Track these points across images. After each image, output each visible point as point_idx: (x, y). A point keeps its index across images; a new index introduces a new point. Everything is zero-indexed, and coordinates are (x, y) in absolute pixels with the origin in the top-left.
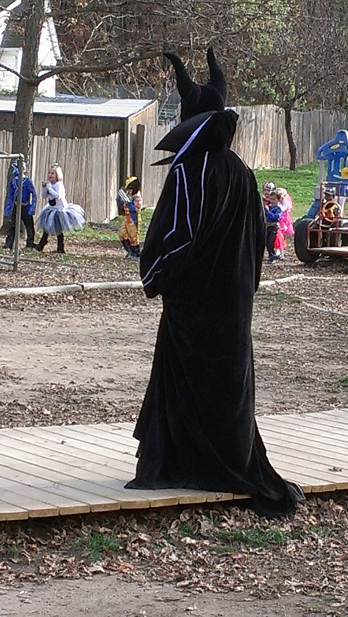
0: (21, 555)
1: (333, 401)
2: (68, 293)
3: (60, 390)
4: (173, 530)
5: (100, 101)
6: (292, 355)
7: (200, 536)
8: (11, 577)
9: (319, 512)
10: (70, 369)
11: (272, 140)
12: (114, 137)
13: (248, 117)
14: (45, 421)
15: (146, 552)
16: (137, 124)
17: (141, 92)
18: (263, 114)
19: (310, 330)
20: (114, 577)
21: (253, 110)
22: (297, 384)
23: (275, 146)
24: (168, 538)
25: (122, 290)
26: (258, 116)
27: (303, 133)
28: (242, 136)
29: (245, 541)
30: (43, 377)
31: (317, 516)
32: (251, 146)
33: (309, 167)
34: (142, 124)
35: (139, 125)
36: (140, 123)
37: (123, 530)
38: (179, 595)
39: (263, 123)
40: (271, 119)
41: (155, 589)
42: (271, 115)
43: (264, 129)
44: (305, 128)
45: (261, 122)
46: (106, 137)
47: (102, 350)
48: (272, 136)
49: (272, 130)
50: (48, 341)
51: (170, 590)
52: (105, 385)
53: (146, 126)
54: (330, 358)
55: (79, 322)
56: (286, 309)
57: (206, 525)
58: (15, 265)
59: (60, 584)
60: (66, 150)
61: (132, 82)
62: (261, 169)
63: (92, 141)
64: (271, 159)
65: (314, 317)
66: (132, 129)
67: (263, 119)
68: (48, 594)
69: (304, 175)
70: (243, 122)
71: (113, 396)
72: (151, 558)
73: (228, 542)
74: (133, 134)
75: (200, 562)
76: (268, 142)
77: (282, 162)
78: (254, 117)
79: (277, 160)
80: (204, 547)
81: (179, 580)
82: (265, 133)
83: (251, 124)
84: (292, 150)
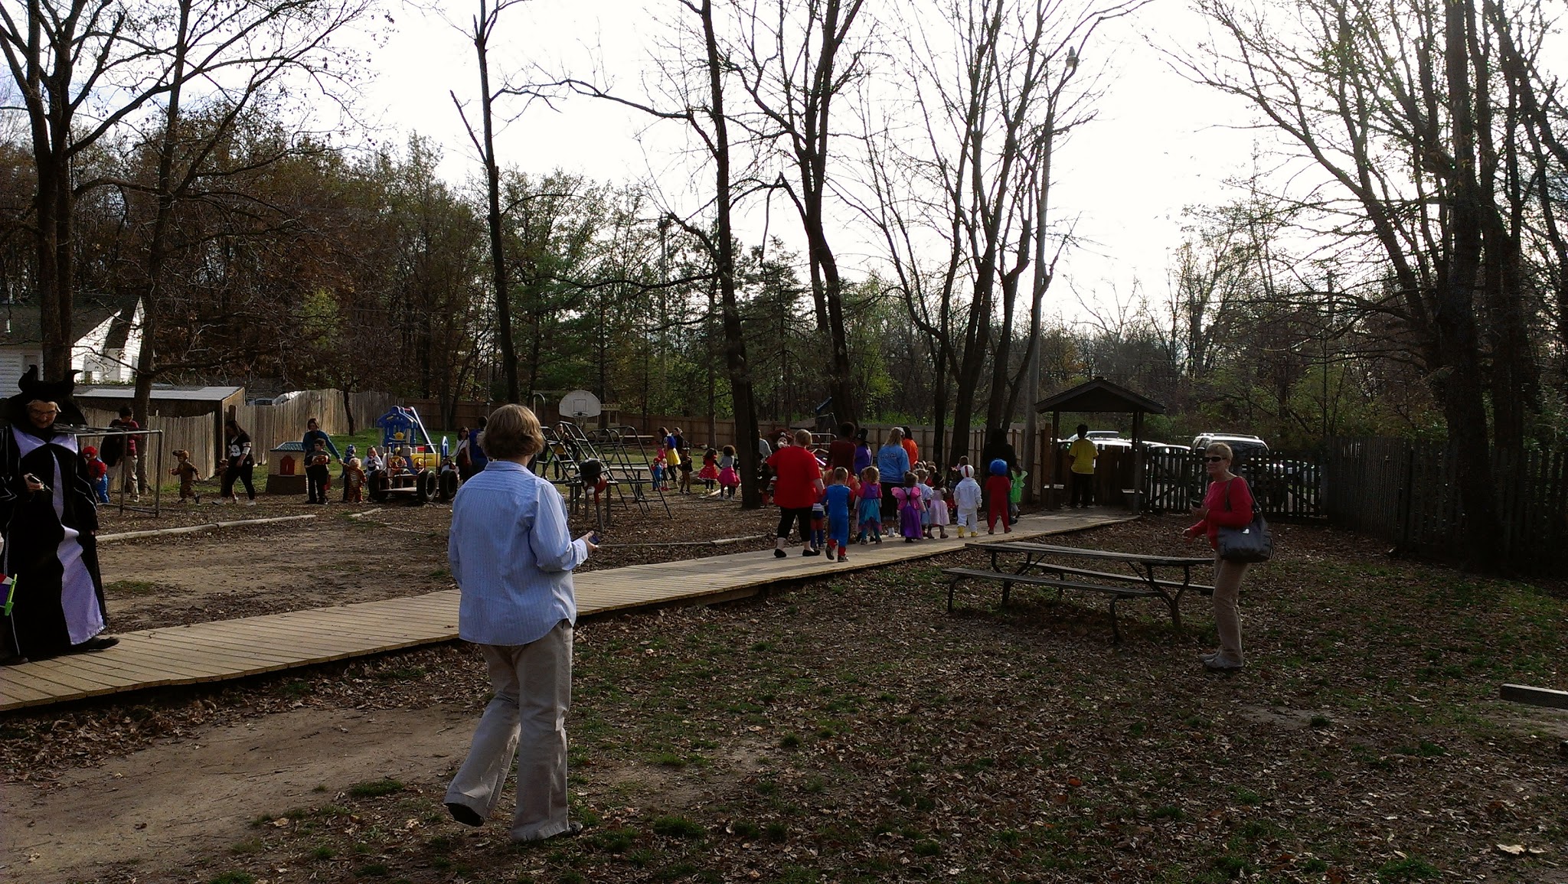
0: (241, 702)
1: (428, 588)
2: (208, 530)
3: (226, 597)
4: (346, 675)
5: (197, 389)
6: (390, 561)
7: (364, 677)
8: (238, 716)
9: (442, 655)
10: (229, 583)
11: (334, 413)
12: (211, 415)
13: (315, 398)
14: (222, 618)
15: (330, 691)
16: (229, 405)
18: (327, 396)
19: (397, 544)
20: (311, 709)
21: (319, 393)
22: (400, 580)
23: (337, 418)
24: (344, 681)
25: (249, 526)
26: (323, 397)
27: (357, 408)
29: (397, 677)
30: (210, 589)
31: (441, 658)
33: (361, 433)
34: (233, 406)
36: (231, 405)
37: (310, 678)
38: (360, 714)
39: (327, 402)
40: (333, 399)
41: (343, 712)
42: (333, 396)
43: (328, 406)
44: (359, 404)
45: (325, 401)
46: (205, 416)
47: (248, 568)
48: (334, 411)
49: (334, 407)
50: (204, 564)
51: (352, 712)
52: (259, 591)
53: (236, 407)
54: (418, 561)
55: (223, 550)
56: (376, 532)
57: (367, 669)
58: (157, 513)
59: (274, 717)
61: (222, 373)
63: (194, 419)
64: (334, 428)
65: (399, 536)
66: (225, 408)
68: (267, 723)
69: (361, 439)
70: (311, 402)
71: (267, 597)
72: (334, 694)
73: (386, 679)
75: (369, 693)
76: (331, 416)
77: (342, 430)
78: (320, 398)
79: (338, 429)
80: (368, 684)
81: (356, 705)
82: (329, 409)
83: (317, 403)
84: (350, 420)
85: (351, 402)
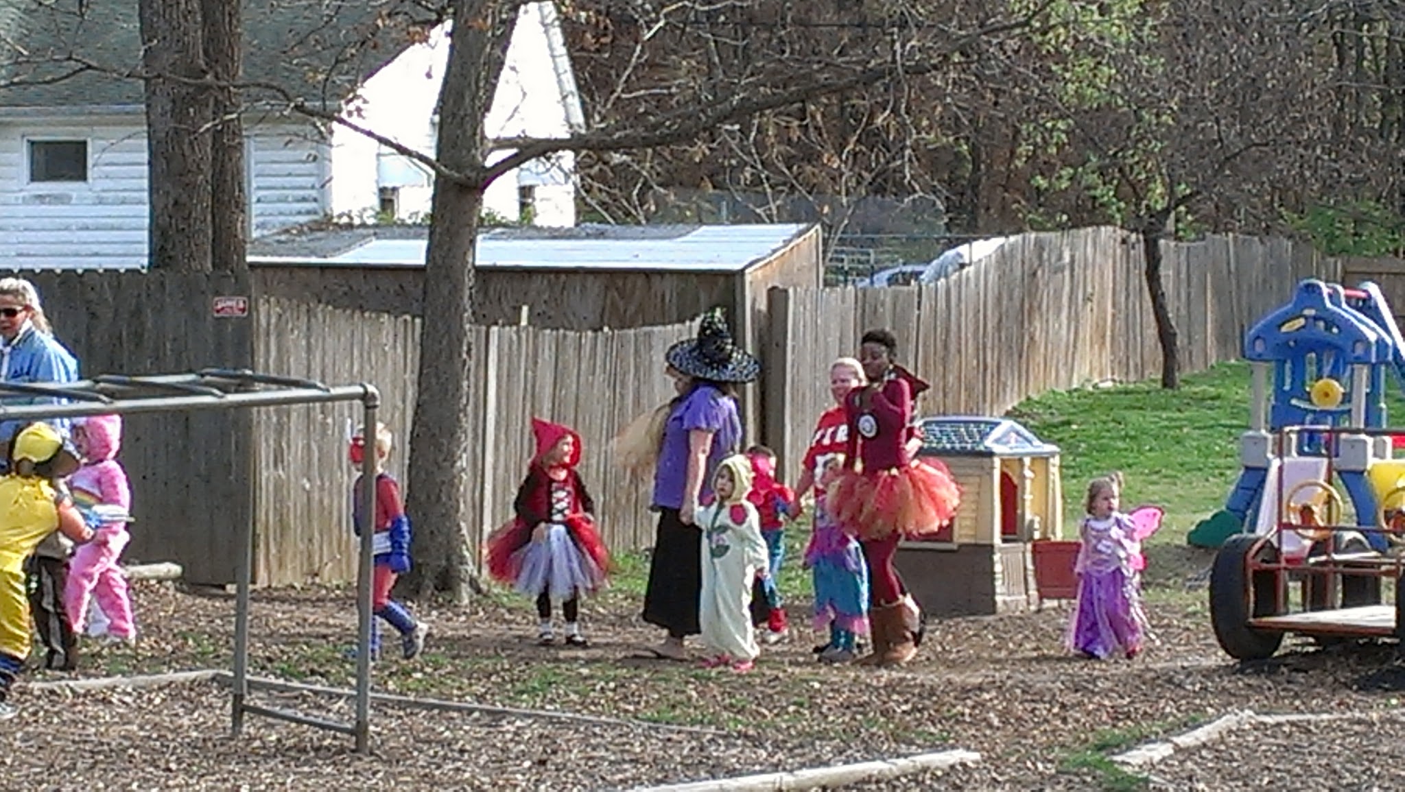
5: (674, 233)
11: (1114, 315)
13: (1053, 260)
16: (770, 286)
17: (778, 208)
18: (1089, 250)
21: (1065, 241)
23: (1123, 329)
26: (1077, 254)
27: (1189, 295)
28: (1040, 307)
32: (1064, 332)
33: (1203, 377)
34: (781, 287)
35: (774, 288)
36: (776, 284)
39: (1089, 272)
40: (1110, 262)
42: (1110, 252)
43: (1093, 288)
44: (1194, 280)
45: (1085, 269)
46: (688, 323)
48: (1114, 305)
49: (1114, 289)
53: (791, 291)
60: (579, 363)
61: (757, 181)
62: (1090, 389)
63: (649, 335)
64: (1112, 361)
66: (754, 298)
67: (1090, 260)
69: (1201, 400)
70: (1039, 273)
74: (759, 311)
76: (1105, 320)
77: (1141, 370)
78: (1067, 259)
79: (1128, 365)
82: (1095, 299)
83: (1060, 275)
84: (1166, 336)
85: (1166, 272)
